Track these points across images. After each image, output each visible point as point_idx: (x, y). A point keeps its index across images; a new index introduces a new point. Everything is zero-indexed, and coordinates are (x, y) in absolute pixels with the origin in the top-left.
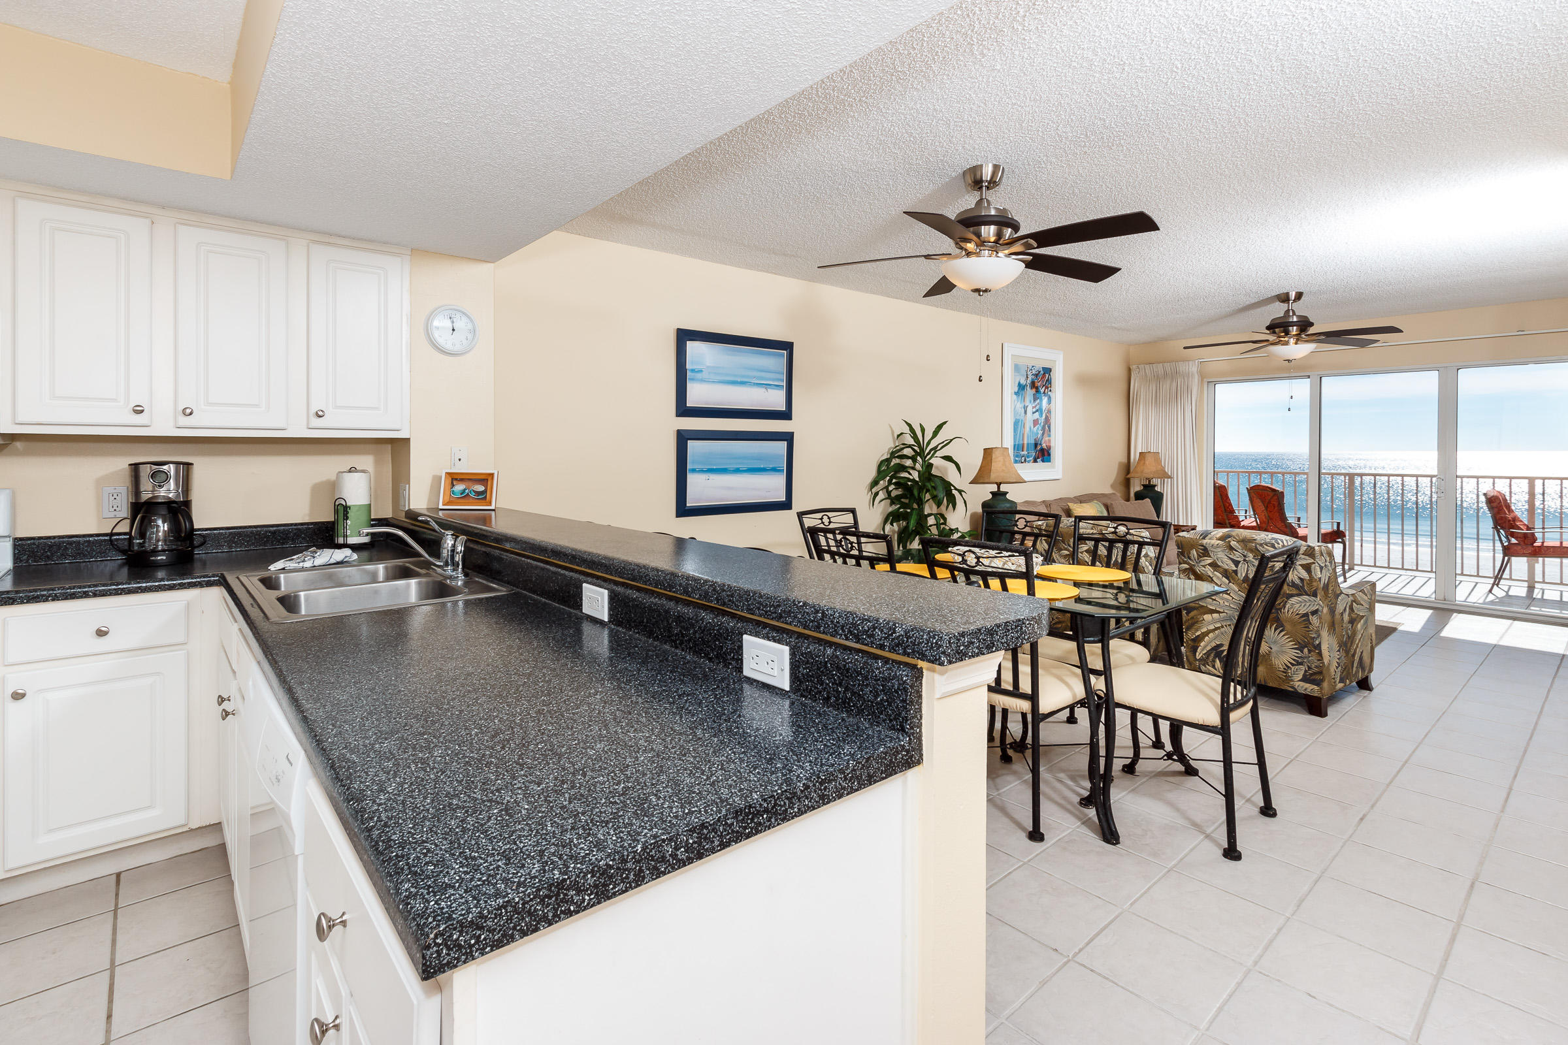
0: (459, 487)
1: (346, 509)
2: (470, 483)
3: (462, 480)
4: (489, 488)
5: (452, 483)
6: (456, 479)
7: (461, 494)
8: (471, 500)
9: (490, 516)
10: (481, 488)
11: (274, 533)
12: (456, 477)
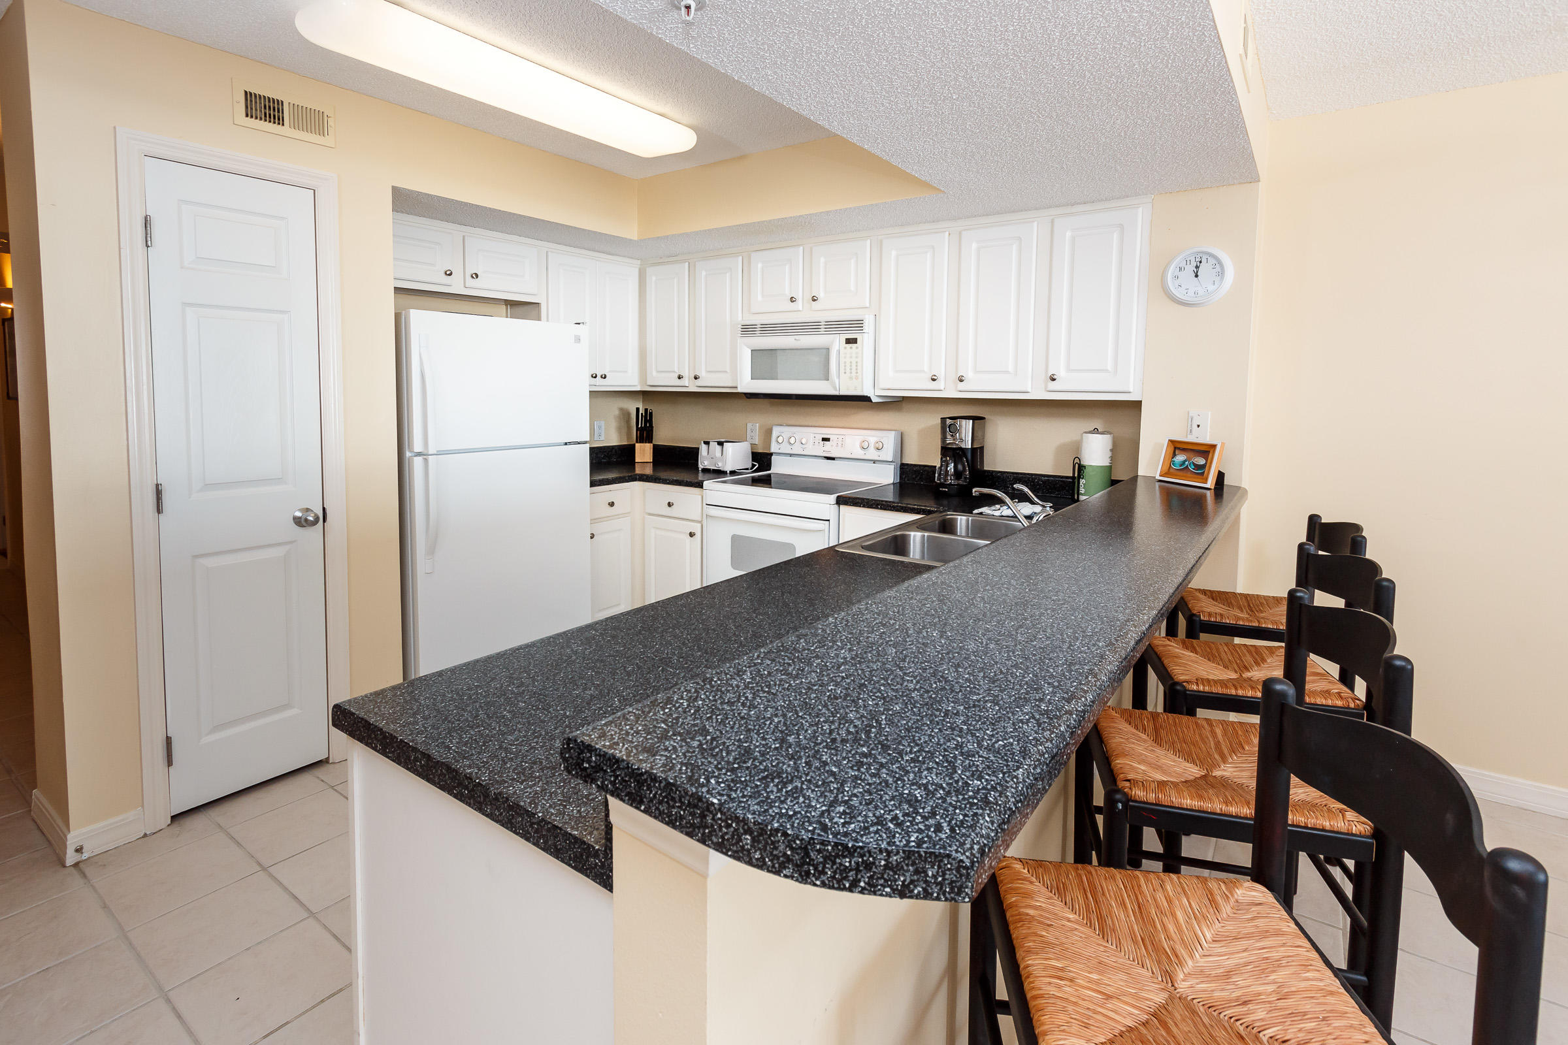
0: (1180, 458)
1: (1081, 468)
2: (1191, 454)
3: (1184, 450)
4: (1209, 461)
5: (1174, 452)
6: (1179, 449)
7: (1181, 465)
8: (1189, 474)
9: (1205, 496)
10: (1201, 461)
11: (1044, 482)
12: (1178, 446)
